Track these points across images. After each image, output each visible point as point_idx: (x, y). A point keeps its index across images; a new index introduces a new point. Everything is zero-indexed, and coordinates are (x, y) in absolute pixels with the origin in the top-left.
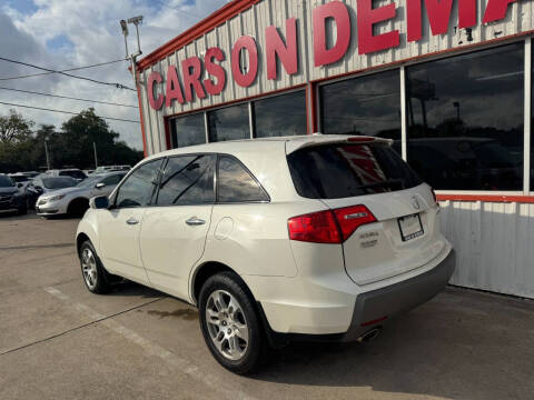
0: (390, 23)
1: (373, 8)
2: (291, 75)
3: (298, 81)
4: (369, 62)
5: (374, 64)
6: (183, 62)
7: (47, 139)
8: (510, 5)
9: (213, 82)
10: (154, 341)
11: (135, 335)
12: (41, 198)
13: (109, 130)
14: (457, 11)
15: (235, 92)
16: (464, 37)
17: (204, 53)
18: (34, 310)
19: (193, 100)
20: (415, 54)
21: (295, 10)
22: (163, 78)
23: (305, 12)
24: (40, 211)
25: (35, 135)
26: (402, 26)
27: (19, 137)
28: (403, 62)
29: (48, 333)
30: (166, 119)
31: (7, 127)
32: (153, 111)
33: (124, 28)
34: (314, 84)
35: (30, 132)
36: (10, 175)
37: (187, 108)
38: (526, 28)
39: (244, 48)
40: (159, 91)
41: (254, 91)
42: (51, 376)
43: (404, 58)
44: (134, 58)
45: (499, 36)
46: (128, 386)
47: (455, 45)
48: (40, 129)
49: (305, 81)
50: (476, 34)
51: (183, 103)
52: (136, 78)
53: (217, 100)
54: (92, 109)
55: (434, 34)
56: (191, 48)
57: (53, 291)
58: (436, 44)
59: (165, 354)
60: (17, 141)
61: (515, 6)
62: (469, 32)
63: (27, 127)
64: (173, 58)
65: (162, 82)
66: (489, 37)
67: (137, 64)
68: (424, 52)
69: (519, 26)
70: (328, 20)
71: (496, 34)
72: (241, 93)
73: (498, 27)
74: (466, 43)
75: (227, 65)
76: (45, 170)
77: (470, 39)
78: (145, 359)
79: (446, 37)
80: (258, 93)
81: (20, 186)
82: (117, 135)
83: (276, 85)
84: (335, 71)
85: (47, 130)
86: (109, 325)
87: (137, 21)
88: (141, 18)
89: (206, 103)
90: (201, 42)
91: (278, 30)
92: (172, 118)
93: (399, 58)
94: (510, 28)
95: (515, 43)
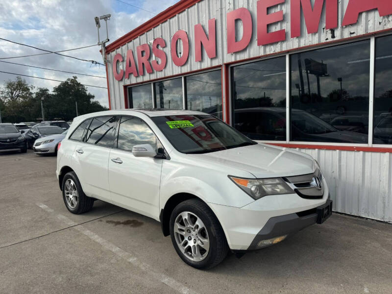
0: (279, 24)
1: (268, 14)
2: (212, 59)
3: (216, 63)
4: (265, 51)
5: (268, 53)
6: (137, 48)
7: (43, 98)
8: (360, 14)
9: (157, 62)
10: (109, 241)
11: (96, 236)
12: (37, 141)
13: (87, 93)
14: (325, 17)
15: (173, 70)
16: (329, 35)
17: (152, 41)
18: (29, 218)
19: (144, 75)
20: (296, 46)
21: (215, 13)
22: (123, 58)
23: (221, 15)
24: (36, 150)
25: (34, 96)
26: (287, 26)
27: (23, 97)
28: (288, 52)
29: (38, 233)
30: (125, 87)
31: (14, 90)
32: (116, 82)
33: (98, 23)
34: (227, 65)
35: (31, 94)
36: (15, 124)
37: (140, 80)
38: (371, 31)
39: (180, 39)
40: (121, 67)
41: (186, 69)
42: (39, 262)
43: (288, 49)
44: (104, 44)
45: (353, 35)
46: (89, 269)
47: (323, 41)
48: (38, 91)
49: (221, 63)
50: (338, 33)
51: (137, 76)
52: (105, 58)
53: (160, 75)
54: (75, 78)
55: (309, 33)
56: (143, 37)
57: (43, 206)
58: (309, 40)
59: (115, 249)
60: (21, 99)
61: (364, 15)
62: (333, 32)
63: (29, 90)
64: (130, 44)
65: (123, 61)
66: (346, 35)
67: (106, 48)
68: (302, 45)
69: (366, 29)
70: (237, 21)
71: (351, 34)
72: (177, 70)
73: (352, 29)
74: (330, 40)
75: (168, 50)
76: (41, 121)
77: (333, 37)
78: (102, 252)
79: (317, 35)
80: (189, 71)
81: (23, 132)
82: (93, 97)
83: (201, 65)
84: (241, 57)
85: (43, 92)
86: (79, 230)
87: (106, 18)
88: (109, 16)
89: (153, 77)
90: (150, 34)
91: (203, 27)
92: (129, 87)
93: (285, 48)
94: (359, 30)
95: (364, 40)
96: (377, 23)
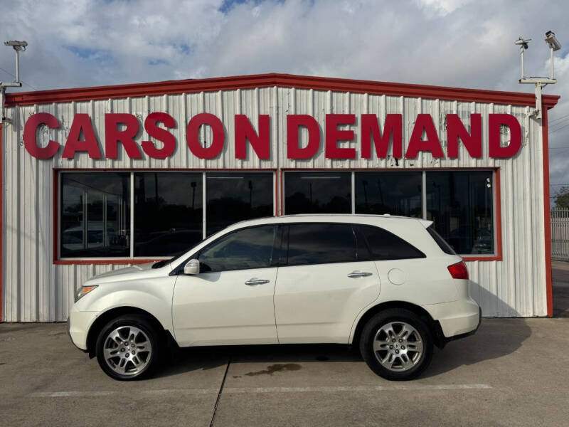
0: (347, 142)
3: (267, 165)
4: (332, 164)
5: (335, 167)
8: (418, 151)
15: (188, 161)
16: (394, 163)
17: (143, 113)
19: (116, 158)
20: (364, 166)
21: (267, 109)
23: (278, 114)
26: (357, 146)
28: (355, 169)
30: (57, 172)
37: (104, 165)
38: (425, 166)
39: (206, 124)
41: (214, 164)
45: (412, 167)
47: (389, 166)
49: (275, 166)
50: (401, 162)
52: (4, 114)
53: (158, 164)
55: (377, 157)
56: (120, 103)
58: (377, 163)
61: (421, 152)
62: (396, 160)
64: (82, 105)
65: (58, 128)
66: (407, 166)
68: (370, 166)
69: (422, 164)
71: (411, 165)
72: (197, 164)
73: (412, 162)
74: (395, 167)
75: (179, 134)
77: (397, 165)
79: (384, 160)
80: (220, 167)
83: (242, 164)
90: (138, 101)
91: (249, 120)
92: (63, 172)
93: (353, 166)
94: (417, 164)
95: (418, 172)
96: (429, 163)
